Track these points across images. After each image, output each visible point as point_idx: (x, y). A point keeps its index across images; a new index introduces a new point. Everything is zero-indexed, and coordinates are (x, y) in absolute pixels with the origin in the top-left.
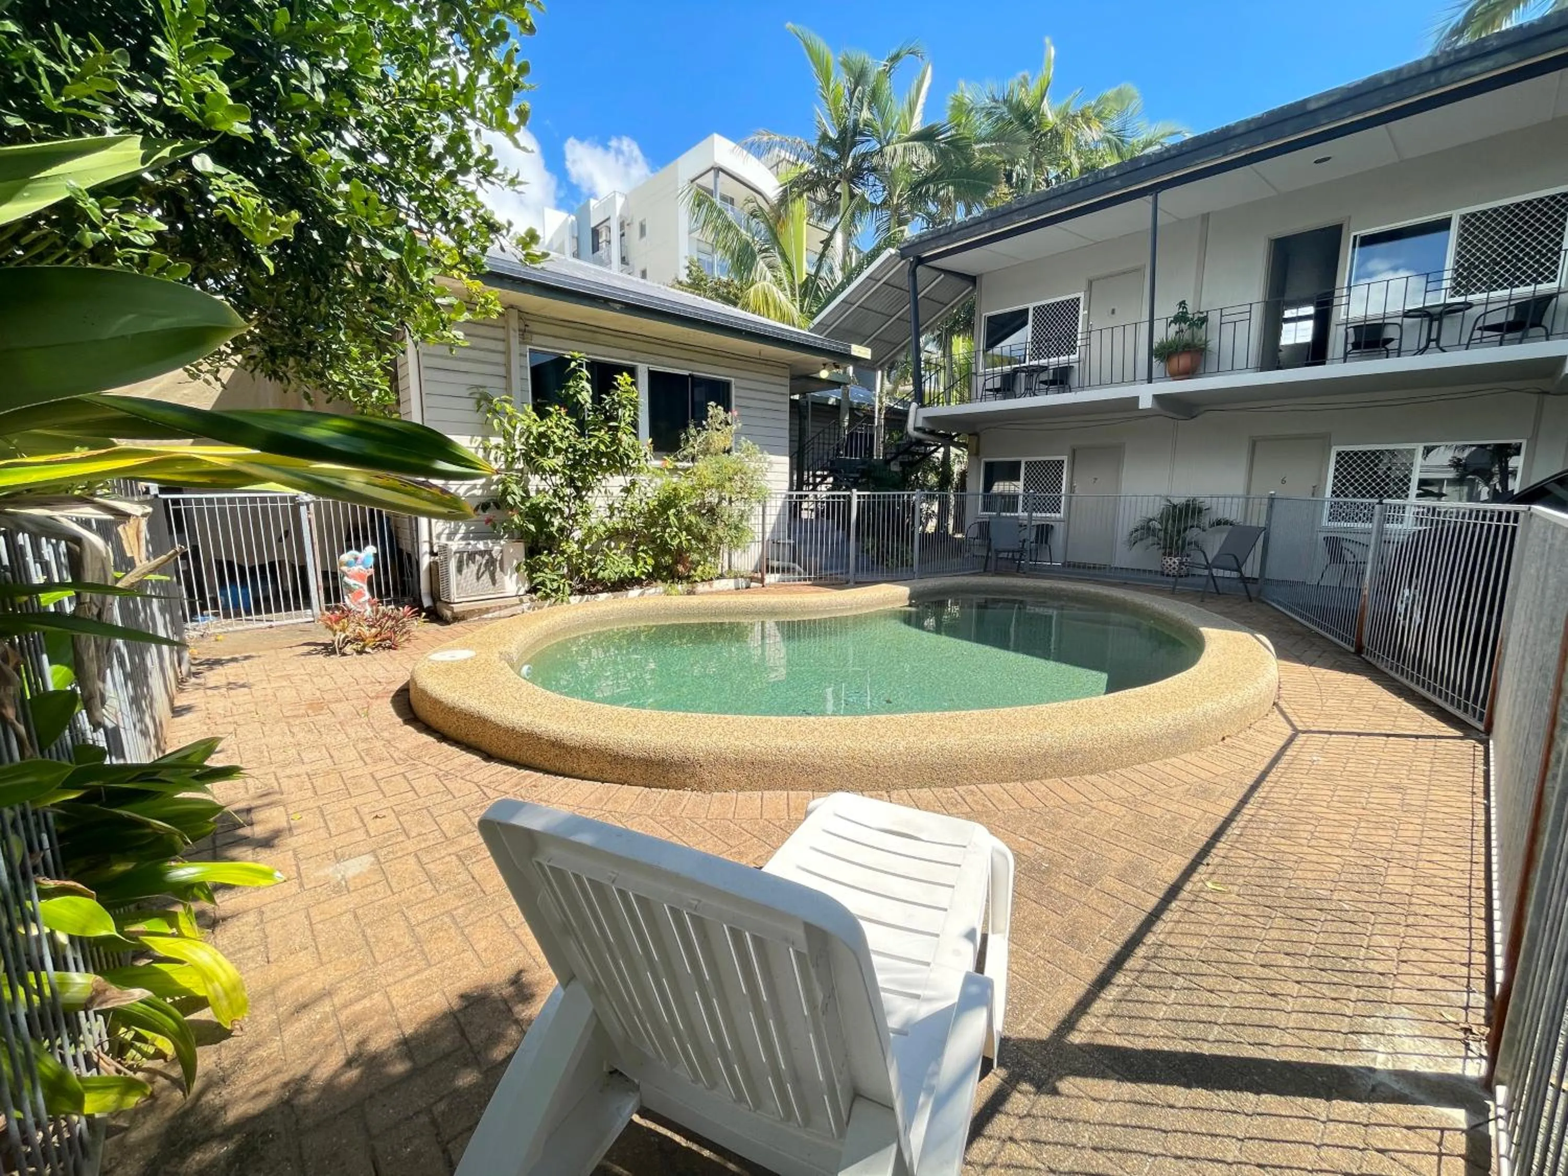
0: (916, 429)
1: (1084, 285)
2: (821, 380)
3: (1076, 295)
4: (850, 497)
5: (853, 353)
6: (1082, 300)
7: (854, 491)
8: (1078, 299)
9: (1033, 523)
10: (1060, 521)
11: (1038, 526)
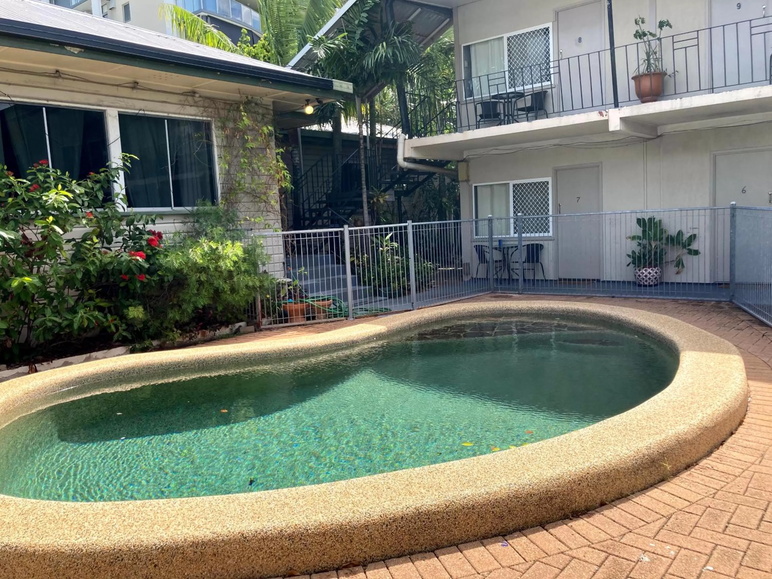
0: (405, 159)
1: (552, 16)
2: (304, 115)
3: (546, 26)
4: (342, 233)
5: (335, 88)
6: (551, 30)
7: (346, 226)
8: (547, 29)
9: (524, 243)
10: (548, 239)
11: (528, 246)
